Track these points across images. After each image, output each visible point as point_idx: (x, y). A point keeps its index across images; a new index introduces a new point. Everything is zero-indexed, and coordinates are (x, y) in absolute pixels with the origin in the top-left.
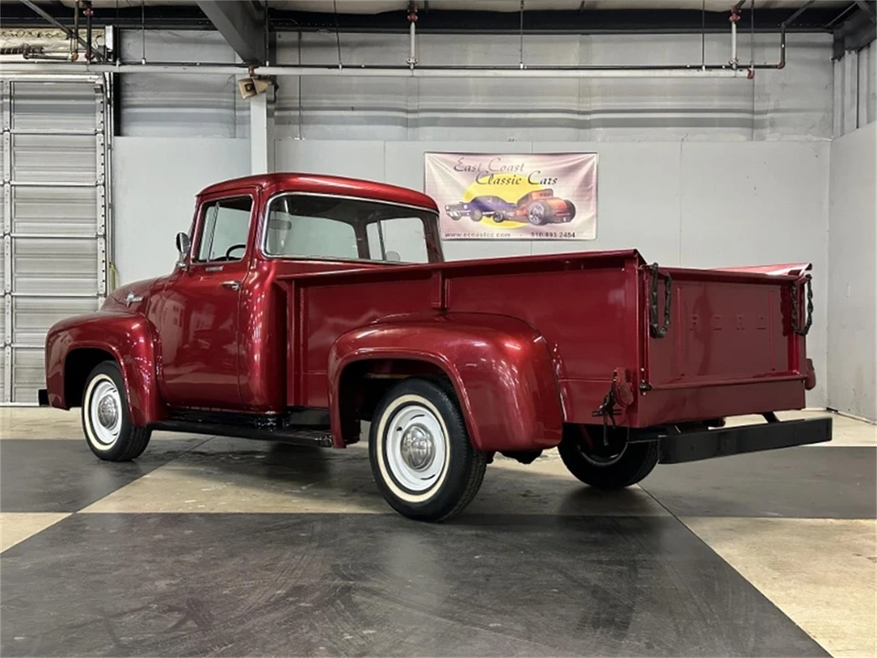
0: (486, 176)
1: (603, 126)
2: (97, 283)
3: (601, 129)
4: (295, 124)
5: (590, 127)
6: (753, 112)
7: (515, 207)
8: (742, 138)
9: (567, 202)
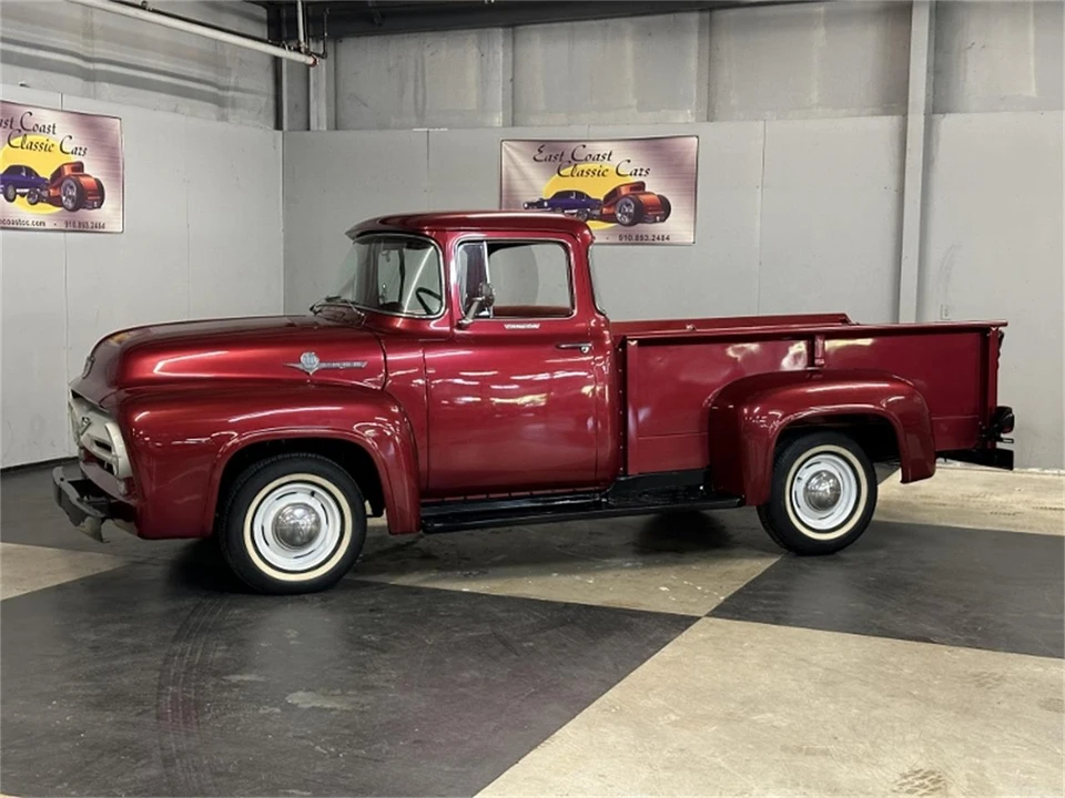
0: (17, 136)
1: (109, 82)
3: (107, 85)
5: (94, 80)
6: (218, 86)
7: (48, 185)
8: (214, 116)
9: (98, 182)
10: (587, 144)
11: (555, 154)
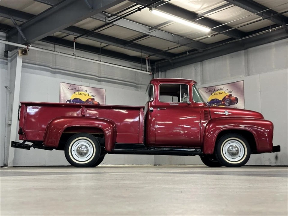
0: (77, 92)
1: (105, 82)
5: (101, 81)
6: (136, 84)
7: (85, 103)
8: (135, 90)
9: (98, 103)
10: (218, 86)
11: (211, 90)
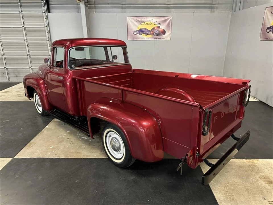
0: (143, 23)
1: (174, 8)
2: (49, 52)
3: (173, 9)
4: (93, 8)
5: (170, 9)
6: (212, 4)
7: (150, 31)
8: (209, 12)
9: (164, 30)
